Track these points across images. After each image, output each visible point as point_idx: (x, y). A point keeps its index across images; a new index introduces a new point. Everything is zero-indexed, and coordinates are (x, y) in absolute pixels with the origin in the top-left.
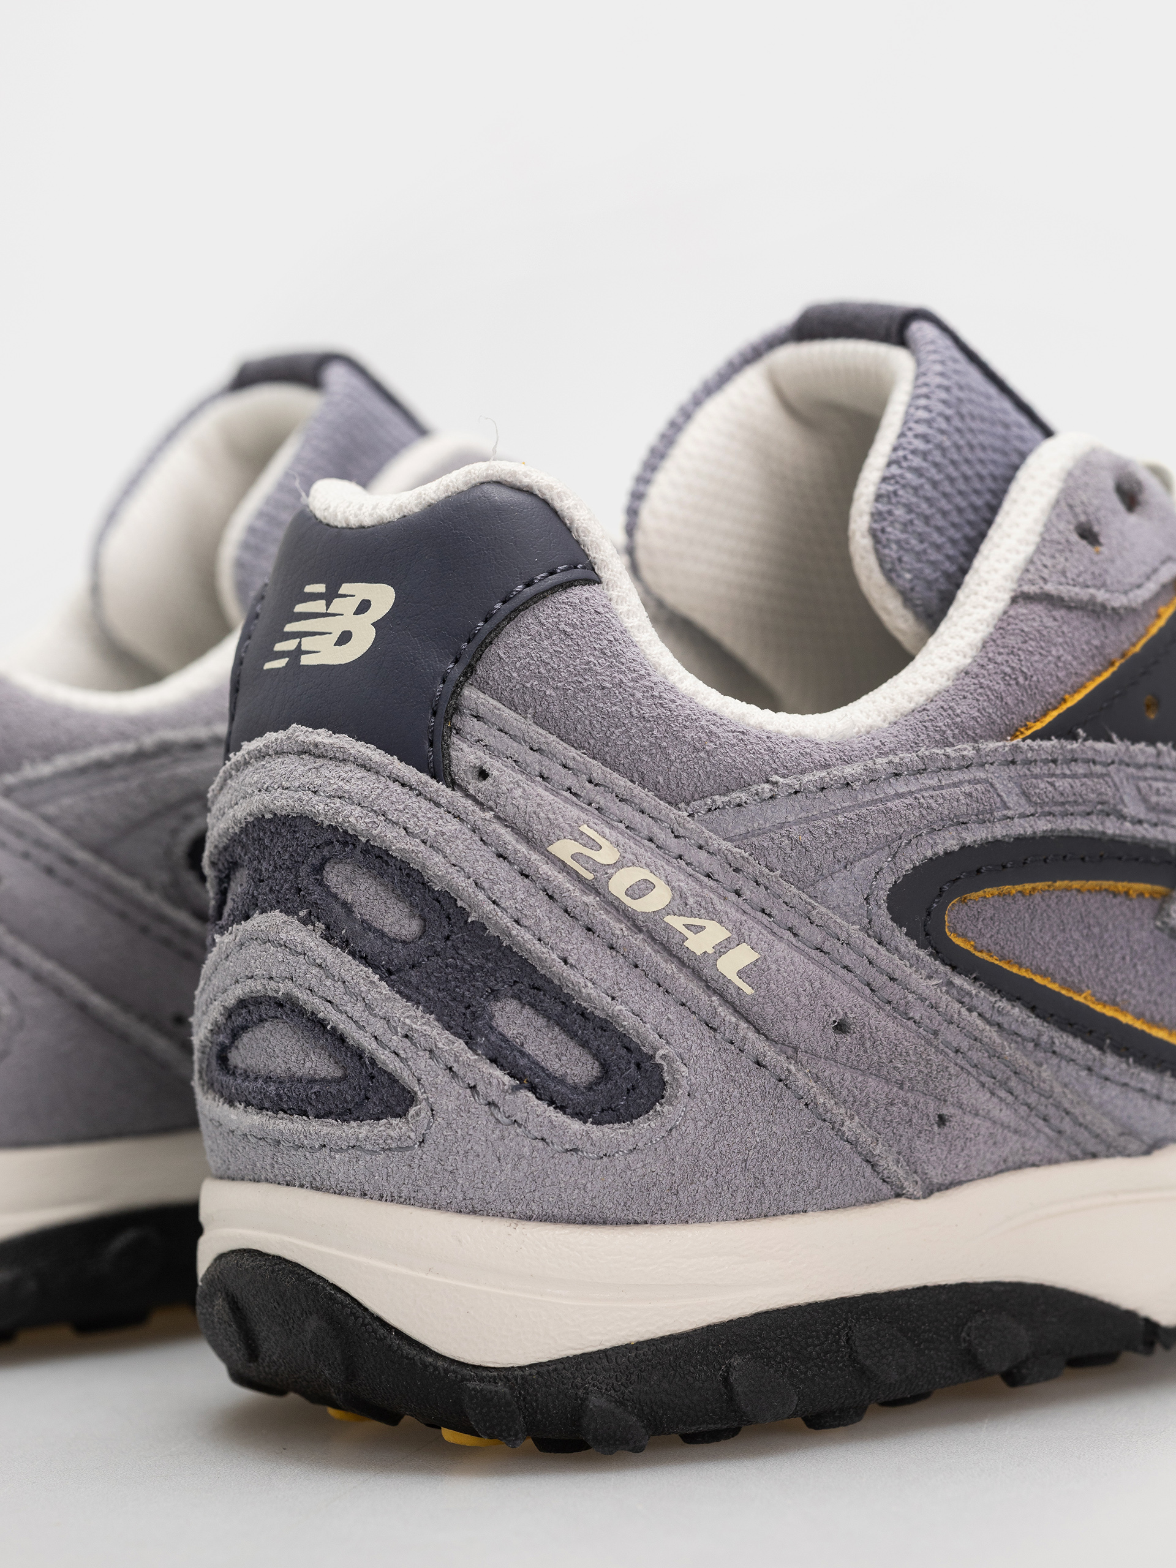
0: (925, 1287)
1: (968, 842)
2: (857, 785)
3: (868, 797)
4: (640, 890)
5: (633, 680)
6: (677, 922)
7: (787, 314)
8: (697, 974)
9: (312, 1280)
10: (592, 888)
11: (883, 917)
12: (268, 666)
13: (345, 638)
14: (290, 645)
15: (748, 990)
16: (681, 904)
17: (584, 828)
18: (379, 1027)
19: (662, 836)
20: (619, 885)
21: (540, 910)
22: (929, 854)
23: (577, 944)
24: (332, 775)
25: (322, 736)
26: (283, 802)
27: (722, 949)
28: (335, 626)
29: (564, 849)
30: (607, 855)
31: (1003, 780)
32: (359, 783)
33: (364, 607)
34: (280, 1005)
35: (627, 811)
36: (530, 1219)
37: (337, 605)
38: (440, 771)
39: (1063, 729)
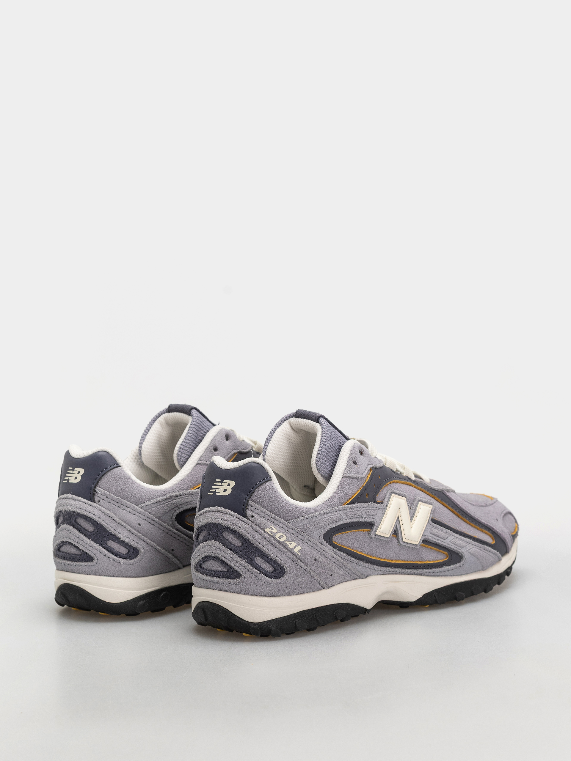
0: (328, 605)
1: (337, 525)
2: (318, 516)
3: (320, 518)
4: (281, 537)
5: (279, 499)
6: (287, 543)
7: (294, 411)
8: (290, 551)
9: (221, 607)
10: (273, 537)
11: (322, 539)
12: (209, 494)
13: (225, 490)
14: (214, 490)
15: (299, 554)
16: (288, 539)
17: (271, 526)
18: (235, 562)
19: (284, 527)
20: (277, 536)
21: (264, 541)
22: (330, 528)
23: (270, 547)
24: (225, 517)
25: (222, 509)
26: (215, 521)
27: (295, 547)
28: (223, 488)
29: (267, 530)
30: (275, 531)
31: (343, 513)
32: (230, 518)
33: (229, 485)
34: (214, 557)
35: (278, 523)
36: (261, 596)
37: (223, 484)
38: (245, 516)
39: (353, 502)
